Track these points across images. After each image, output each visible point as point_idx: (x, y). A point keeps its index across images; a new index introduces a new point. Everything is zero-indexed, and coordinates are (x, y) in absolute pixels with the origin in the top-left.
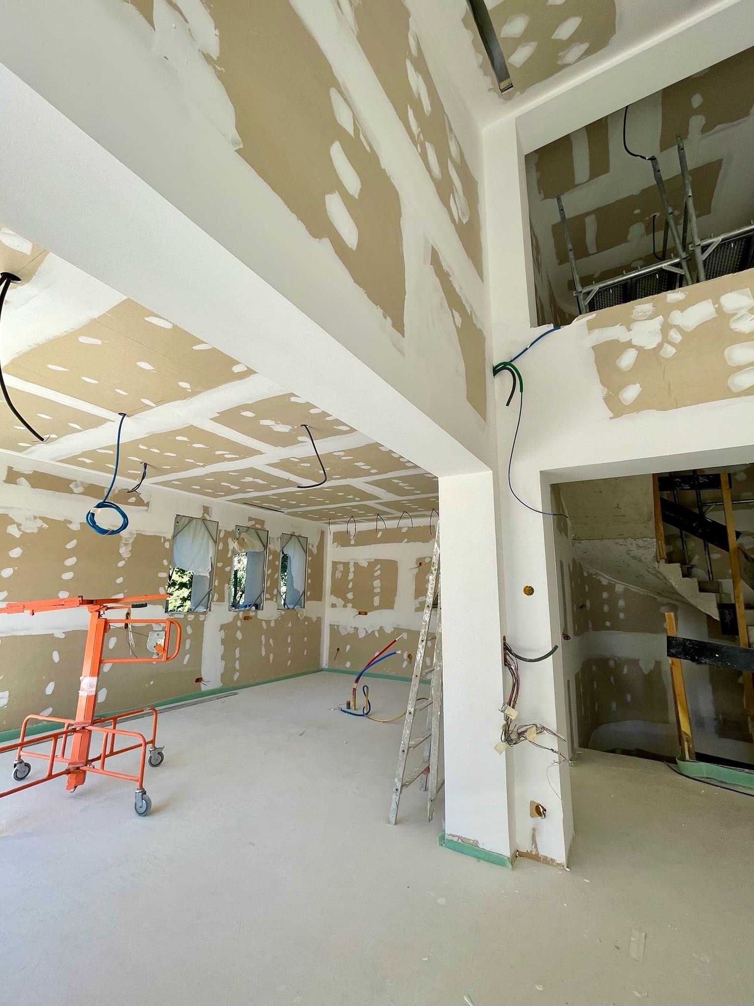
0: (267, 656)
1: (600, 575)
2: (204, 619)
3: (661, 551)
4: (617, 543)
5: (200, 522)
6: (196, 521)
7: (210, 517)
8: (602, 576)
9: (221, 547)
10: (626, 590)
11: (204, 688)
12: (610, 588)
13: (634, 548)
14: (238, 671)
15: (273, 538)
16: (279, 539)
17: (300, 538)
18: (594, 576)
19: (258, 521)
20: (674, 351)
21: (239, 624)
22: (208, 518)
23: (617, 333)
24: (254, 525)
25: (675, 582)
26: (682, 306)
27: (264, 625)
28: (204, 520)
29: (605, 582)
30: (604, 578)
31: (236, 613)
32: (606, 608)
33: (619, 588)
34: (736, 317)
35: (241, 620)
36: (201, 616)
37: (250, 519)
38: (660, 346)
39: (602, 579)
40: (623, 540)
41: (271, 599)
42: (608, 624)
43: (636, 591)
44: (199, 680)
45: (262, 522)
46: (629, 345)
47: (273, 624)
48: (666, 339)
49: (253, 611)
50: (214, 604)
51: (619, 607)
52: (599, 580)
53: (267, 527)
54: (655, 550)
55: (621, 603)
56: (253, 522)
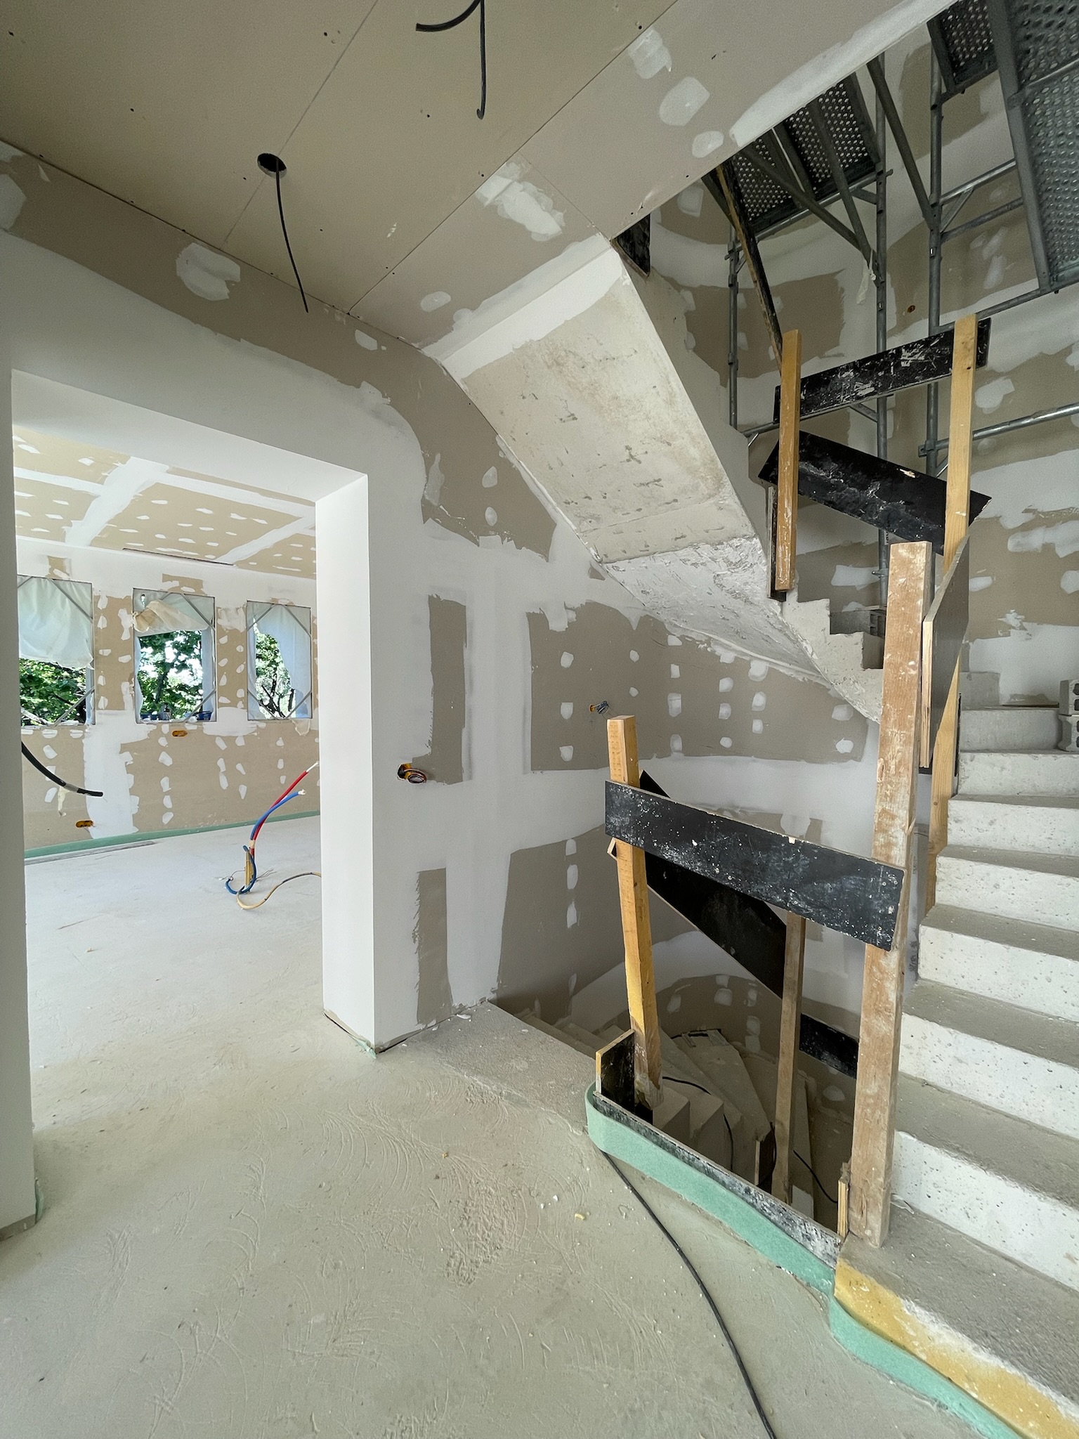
0: (233, 789)
1: (717, 642)
2: (81, 735)
3: (781, 570)
4: (684, 561)
5: (50, 585)
6: (39, 585)
7: (68, 575)
8: (722, 645)
9: (102, 623)
10: (771, 672)
11: (95, 833)
12: (739, 669)
13: (723, 570)
14: (169, 810)
15: (226, 610)
16: (241, 612)
17: (290, 608)
18: (701, 646)
19: (184, 581)
21: (163, 742)
22: (64, 577)
24: (180, 587)
27: (222, 745)
28: (55, 580)
29: (727, 657)
30: (727, 648)
31: (155, 727)
32: (725, 711)
33: (758, 669)
35: (166, 736)
36: (73, 731)
37: (166, 578)
39: (719, 650)
40: (690, 550)
41: (233, 704)
42: (726, 742)
43: (789, 673)
44: (87, 823)
45: (197, 584)
47: (240, 742)
49: (194, 724)
50: (100, 714)
51: (755, 709)
52: (713, 652)
53: (206, 590)
55: (759, 700)
56: (176, 583)
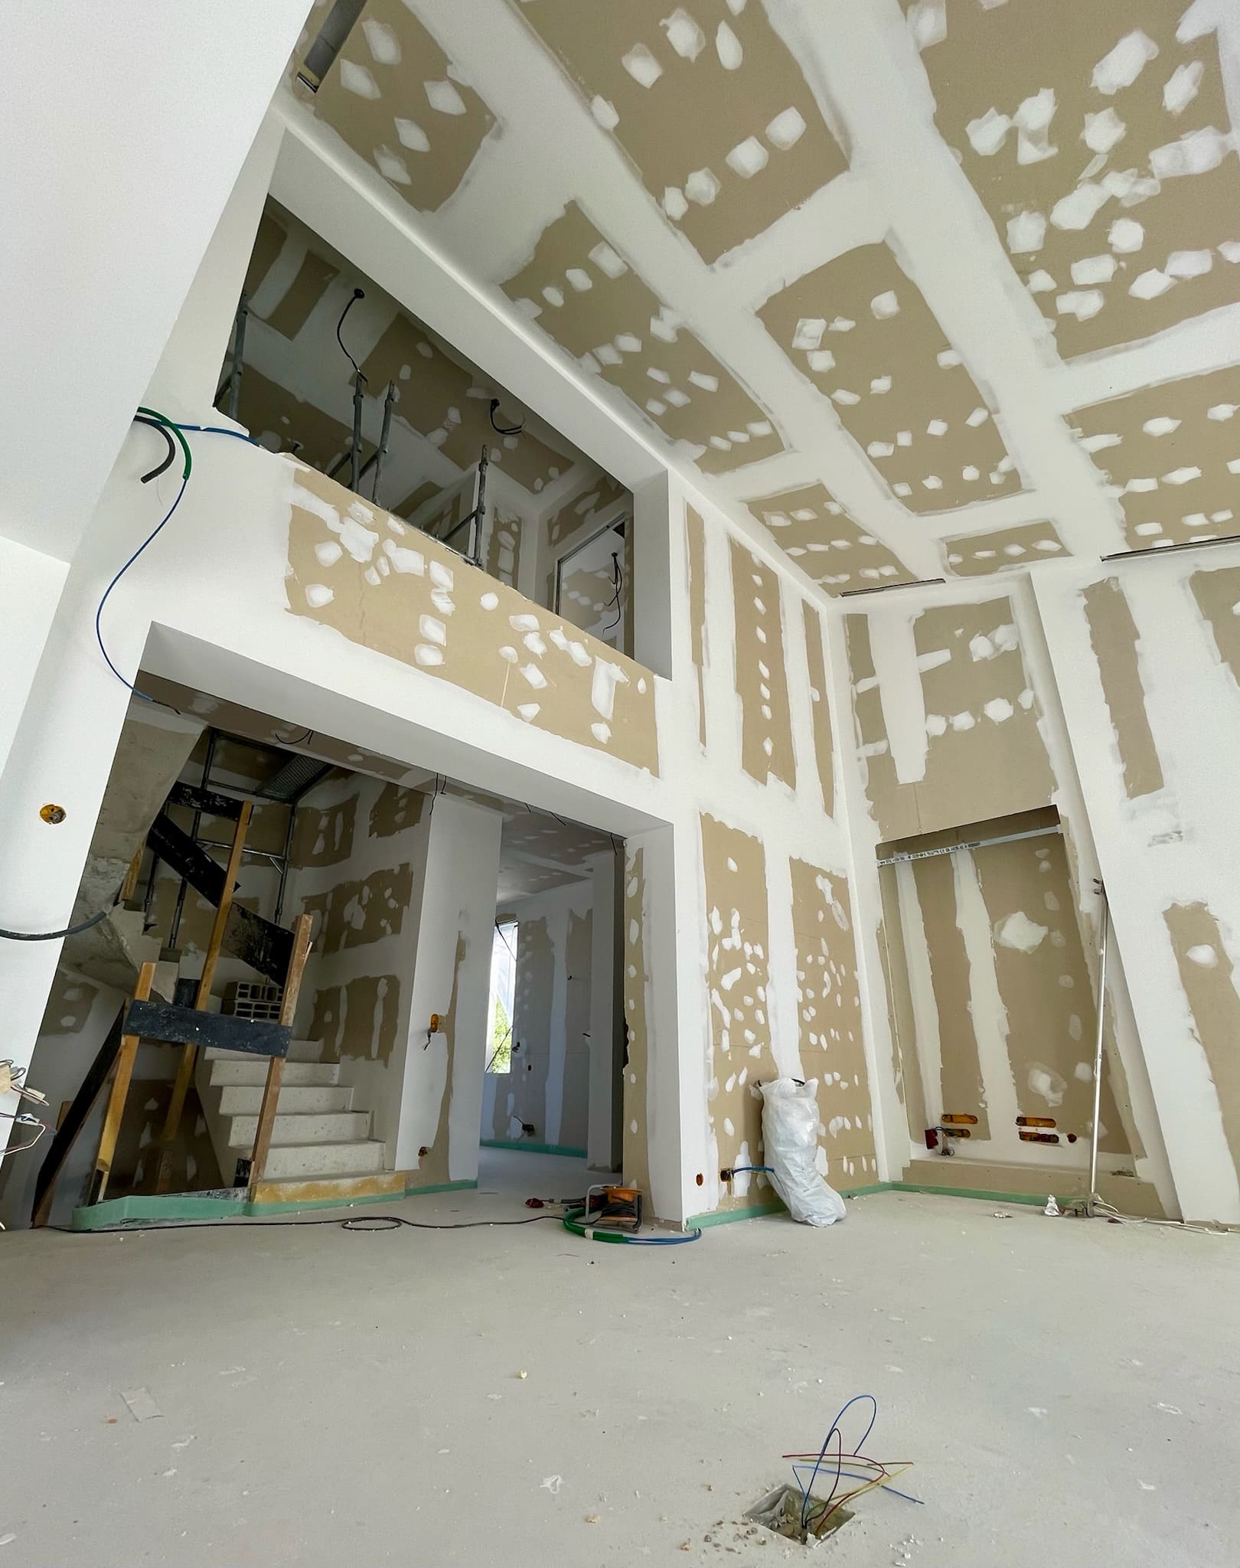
3: (128, 887)
20: (378, 582)
23: (325, 511)
25: (127, 941)
26: (400, 542)
34: (438, 591)
38: (367, 565)
46: (335, 538)
48: (373, 562)
54: (120, 883)
